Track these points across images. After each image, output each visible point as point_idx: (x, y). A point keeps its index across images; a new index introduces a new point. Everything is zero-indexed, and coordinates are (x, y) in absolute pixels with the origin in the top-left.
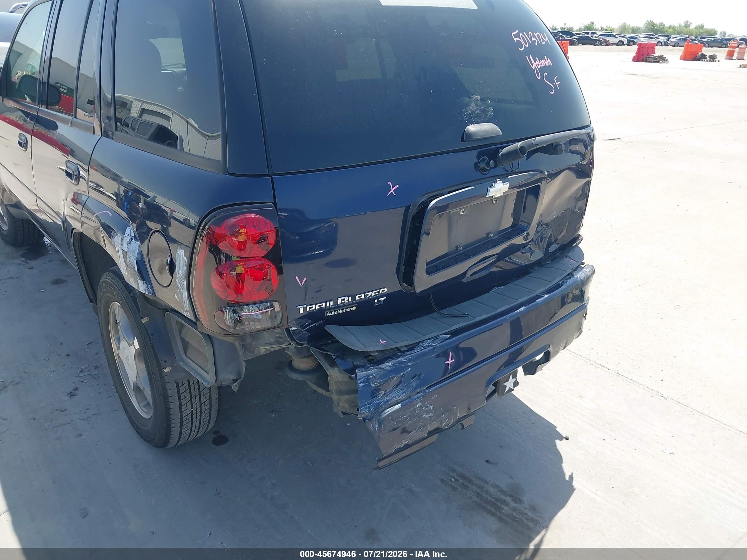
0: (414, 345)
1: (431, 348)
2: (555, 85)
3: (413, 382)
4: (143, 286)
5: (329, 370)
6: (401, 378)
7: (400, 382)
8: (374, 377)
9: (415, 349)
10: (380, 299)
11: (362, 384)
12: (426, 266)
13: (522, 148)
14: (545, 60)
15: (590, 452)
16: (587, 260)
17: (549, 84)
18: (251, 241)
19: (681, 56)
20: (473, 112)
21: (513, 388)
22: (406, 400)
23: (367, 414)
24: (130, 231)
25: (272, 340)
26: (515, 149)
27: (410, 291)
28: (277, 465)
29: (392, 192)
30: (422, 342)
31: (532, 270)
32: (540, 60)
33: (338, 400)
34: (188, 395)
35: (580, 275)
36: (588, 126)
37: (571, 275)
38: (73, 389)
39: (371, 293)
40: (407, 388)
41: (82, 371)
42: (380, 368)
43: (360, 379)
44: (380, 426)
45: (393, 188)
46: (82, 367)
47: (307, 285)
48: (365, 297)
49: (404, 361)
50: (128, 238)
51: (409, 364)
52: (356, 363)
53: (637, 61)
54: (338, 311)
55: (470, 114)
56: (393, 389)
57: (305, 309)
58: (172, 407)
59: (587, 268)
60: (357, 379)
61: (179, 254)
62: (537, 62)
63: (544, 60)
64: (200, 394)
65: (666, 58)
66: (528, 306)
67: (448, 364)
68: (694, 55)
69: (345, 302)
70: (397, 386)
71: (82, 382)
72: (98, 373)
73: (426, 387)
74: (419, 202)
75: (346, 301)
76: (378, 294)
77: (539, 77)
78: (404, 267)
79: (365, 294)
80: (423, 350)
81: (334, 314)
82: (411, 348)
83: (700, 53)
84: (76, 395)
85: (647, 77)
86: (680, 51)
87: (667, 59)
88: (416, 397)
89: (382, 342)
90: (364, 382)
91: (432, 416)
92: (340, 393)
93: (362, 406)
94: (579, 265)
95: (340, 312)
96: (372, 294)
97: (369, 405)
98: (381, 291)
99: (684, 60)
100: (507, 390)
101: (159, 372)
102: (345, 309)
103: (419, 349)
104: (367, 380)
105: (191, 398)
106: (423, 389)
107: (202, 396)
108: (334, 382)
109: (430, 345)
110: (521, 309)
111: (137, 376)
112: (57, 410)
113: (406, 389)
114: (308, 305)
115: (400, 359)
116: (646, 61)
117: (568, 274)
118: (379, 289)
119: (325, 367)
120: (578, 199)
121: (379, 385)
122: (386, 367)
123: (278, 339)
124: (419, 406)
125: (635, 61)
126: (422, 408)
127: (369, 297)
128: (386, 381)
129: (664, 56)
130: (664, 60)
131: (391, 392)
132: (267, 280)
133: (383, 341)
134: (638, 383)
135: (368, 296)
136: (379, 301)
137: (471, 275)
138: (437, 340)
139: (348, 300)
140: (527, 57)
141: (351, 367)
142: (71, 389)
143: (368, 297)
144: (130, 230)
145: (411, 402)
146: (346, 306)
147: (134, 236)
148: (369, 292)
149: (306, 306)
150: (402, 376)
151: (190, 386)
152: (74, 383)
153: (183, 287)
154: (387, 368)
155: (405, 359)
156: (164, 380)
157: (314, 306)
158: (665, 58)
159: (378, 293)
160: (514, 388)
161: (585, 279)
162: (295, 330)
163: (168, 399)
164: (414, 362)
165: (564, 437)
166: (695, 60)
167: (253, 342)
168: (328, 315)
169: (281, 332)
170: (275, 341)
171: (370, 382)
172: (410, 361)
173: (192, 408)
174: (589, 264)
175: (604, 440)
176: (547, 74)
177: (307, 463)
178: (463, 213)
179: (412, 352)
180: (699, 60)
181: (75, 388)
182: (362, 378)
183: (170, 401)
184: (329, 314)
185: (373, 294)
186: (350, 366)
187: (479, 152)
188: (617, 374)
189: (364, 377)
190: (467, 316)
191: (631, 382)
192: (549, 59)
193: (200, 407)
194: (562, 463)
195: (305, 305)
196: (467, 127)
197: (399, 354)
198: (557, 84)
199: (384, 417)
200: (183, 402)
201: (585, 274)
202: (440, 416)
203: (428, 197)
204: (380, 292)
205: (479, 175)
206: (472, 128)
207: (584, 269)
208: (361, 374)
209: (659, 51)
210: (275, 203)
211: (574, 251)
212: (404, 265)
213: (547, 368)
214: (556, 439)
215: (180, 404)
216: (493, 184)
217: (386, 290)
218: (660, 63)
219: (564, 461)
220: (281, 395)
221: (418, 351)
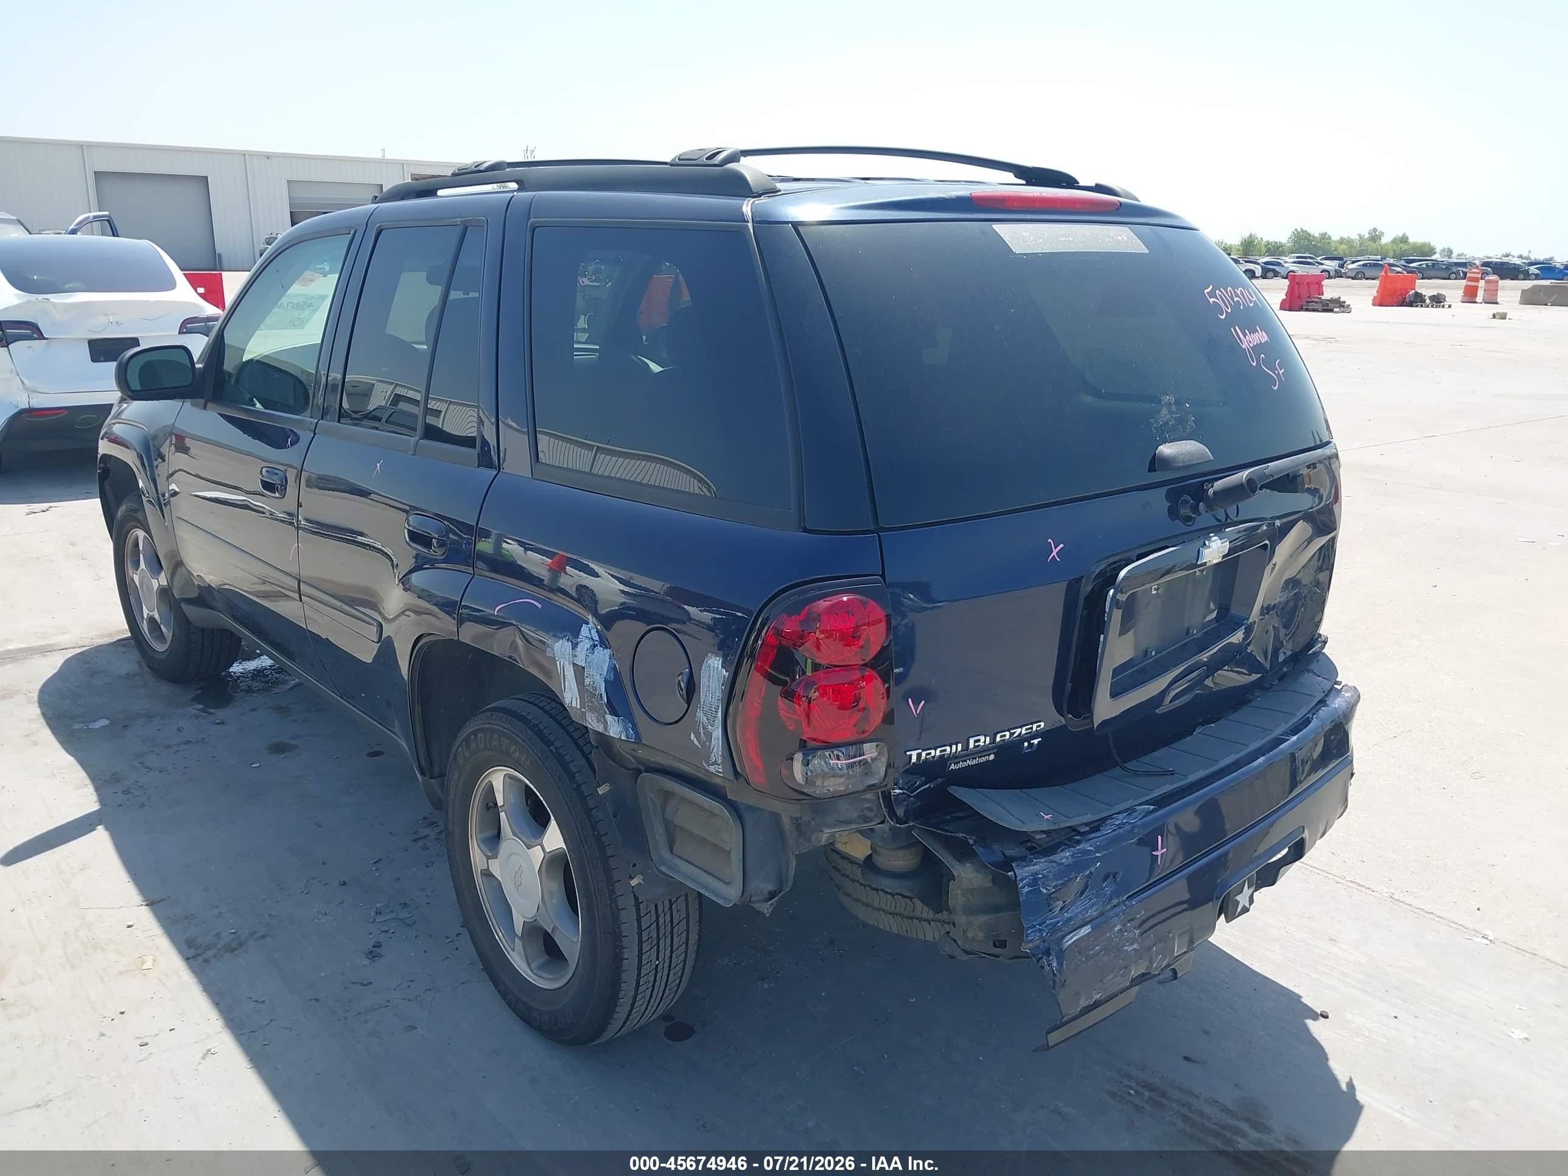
0: (1097, 823)
1: (1128, 827)
2: (1278, 375)
3: (1105, 887)
4: (617, 726)
5: (957, 867)
6: (1086, 880)
7: (1086, 887)
8: (1044, 876)
9: (1101, 828)
10: (1032, 742)
11: (1026, 889)
12: (1112, 679)
13: (1250, 481)
14: (1259, 333)
15: (1375, 1040)
16: (1344, 677)
17: (1268, 373)
18: (840, 641)
19: (1374, 299)
20: (1166, 423)
21: (1248, 907)
22: (1097, 918)
23: (1038, 942)
24: (590, 632)
25: (855, 815)
26: (1239, 482)
27: (1077, 727)
28: (798, 1073)
29: (1054, 556)
30: (1110, 817)
31: (1251, 697)
32: (1252, 334)
33: (967, 925)
34: (654, 934)
35: (1338, 703)
36: (1328, 443)
37: (1322, 702)
38: (372, 945)
39: (1020, 729)
40: (1097, 898)
41: (378, 913)
42: (1052, 862)
43: (1022, 880)
44: (1060, 964)
45: (1055, 548)
46: (378, 905)
47: (924, 713)
48: (1010, 737)
49: (1089, 848)
50: (584, 645)
51: (1097, 855)
52: (1009, 853)
53: (1290, 310)
54: (968, 761)
55: (1161, 426)
56: (1076, 898)
57: (919, 756)
58: (626, 957)
59: (1347, 691)
60: (1018, 879)
61: (710, 666)
62: (1247, 337)
63: (1257, 333)
64: (672, 933)
65: (1347, 303)
66: (1267, 755)
67: (1157, 855)
68: (1400, 295)
69: (979, 745)
70: (1082, 893)
71: (386, 931)
72: (411, 915)
73: (1127, 896)
74: (1095, 572)
75: (981, 744)
76: (1030, 733)
77: (1253, 362)
78: (1071, 684)
79: (1012, 731)
80: (1115, 830)
81: (960, 767)
82: (1095, 827)
83: (1412, 292)
84: (382, 956)
85: (1316, 340)
86: (1370, 288)
87: (1349, 305)
88: (1111, 913)
89: (1046, 817)
90: (1029, 885)
91: (1137, 948)
92: (970, 911)
93: (1028, 929)
94: (1333, 686)
95: (970, 764)
96: (1021, 732)
97: (1040, 926)
98: (1035, 726)
99: (1381, 305)
100: (1239, 909)
101: (608, 889)
102: (977, 759)
103: (1108, 830)
104: (1034, 882)
105: (658, 940)
106: (1121, 900)
107: (675, 936)
108: (960, 891)
109: (1126, 822)
110: (1258, 760)
111: (541, 905)
112: (354, 983)
113: (1095, 899)
114: (923, 750)
115: (1081, 846)
116: (1307, 310)
117: (1318, 702)
118: (1032, 724)
119: (948, 862)
120: (1320, 569)
121: (1053, 890)
122: (1061, 859)
123: (865, 812)
124: (1118, 930)
125: (1285, 310)
126: (1124, 933)
127: (1017, 737)
128: (1063, 883)
129: (1342, 300)
130: (1343, 306)
131: (1072, 904)
132: (859, 711)
133: (1047, 815)
134: (1435, 915)
135: (1015, 735)
136: (1031, 745)
137: (1170, 702)
138: (1134, 814)
139: (985, 742)
140: (1232, 329)
141: (1001, 860)
142: (369, 945)
143: (1015, 737)
144: (590, 630)
145: (1105, 922)
146: (980, 752)
147: (598, 639)
148: (1017, 728)
149: (920, 751)
150: (1088, 877)
151: (658, 916)
152: (371, 933)
153: (714, 721)
154: (1063, 861)
155: (1090, 846)
156: (616, 903)
157: (933, 752)
158: (1345, 302)
159: (1030, 730)
160: (1250, 905)
161: (1349, 709)
162: (900, 794)
163: (621, 942)
164: (1105, 852)
165: (1319, 1013)
166: (1402, 305)
167: (813, 819)
168: (951, 768)
169: (873, 798)
170: (859, 817)
171: (1039, 885)
172: (1098, 849)
173: (658, 959)
174: (1349, 684)
175: (1396, 1017)
176: (1264, 357)
177: (854, 1070)
178: (1155, 592)
179: (1098, 834)
180: (1411, 304)
181: (376, 942)
182: (1025, 879)
183: (625, 945)
184: (953, 767)
185: (1024, 732)
186: (999, 858)
187: (1168, 490)
188: (1391, 899)
189: (1028, 876)
190: (1172, 773)
191: (1421, 913)
192: (1264, 331)
193: (671, 957)
194: (1327, 1060)
195: (919, 749)
196: (1160, 447)
197: (1078, 838)
198: (1281, 372)
199: (1066, 948)
200: (646, 947)
201: (1347, 701)
202: (1150, 948)
203: (1108, 564)
204: (1034, 729)
205: (1179, 526)
206: (1166, 449)
207: (1342, 693)
208: (1022, 873)
209: (1331, 290)
210: (883, 576)
211: (1318, 661)
212: (1070, 682)
213: (1291, 875)
214: (1307, 1018)
215: (640, 949)
216: (1207, 542)
217: (1042, 724)
218: (1336, 312)
219: (1330, 1056)
220: (771, 948)
221: (1106, 830)
